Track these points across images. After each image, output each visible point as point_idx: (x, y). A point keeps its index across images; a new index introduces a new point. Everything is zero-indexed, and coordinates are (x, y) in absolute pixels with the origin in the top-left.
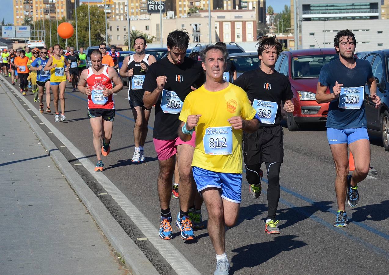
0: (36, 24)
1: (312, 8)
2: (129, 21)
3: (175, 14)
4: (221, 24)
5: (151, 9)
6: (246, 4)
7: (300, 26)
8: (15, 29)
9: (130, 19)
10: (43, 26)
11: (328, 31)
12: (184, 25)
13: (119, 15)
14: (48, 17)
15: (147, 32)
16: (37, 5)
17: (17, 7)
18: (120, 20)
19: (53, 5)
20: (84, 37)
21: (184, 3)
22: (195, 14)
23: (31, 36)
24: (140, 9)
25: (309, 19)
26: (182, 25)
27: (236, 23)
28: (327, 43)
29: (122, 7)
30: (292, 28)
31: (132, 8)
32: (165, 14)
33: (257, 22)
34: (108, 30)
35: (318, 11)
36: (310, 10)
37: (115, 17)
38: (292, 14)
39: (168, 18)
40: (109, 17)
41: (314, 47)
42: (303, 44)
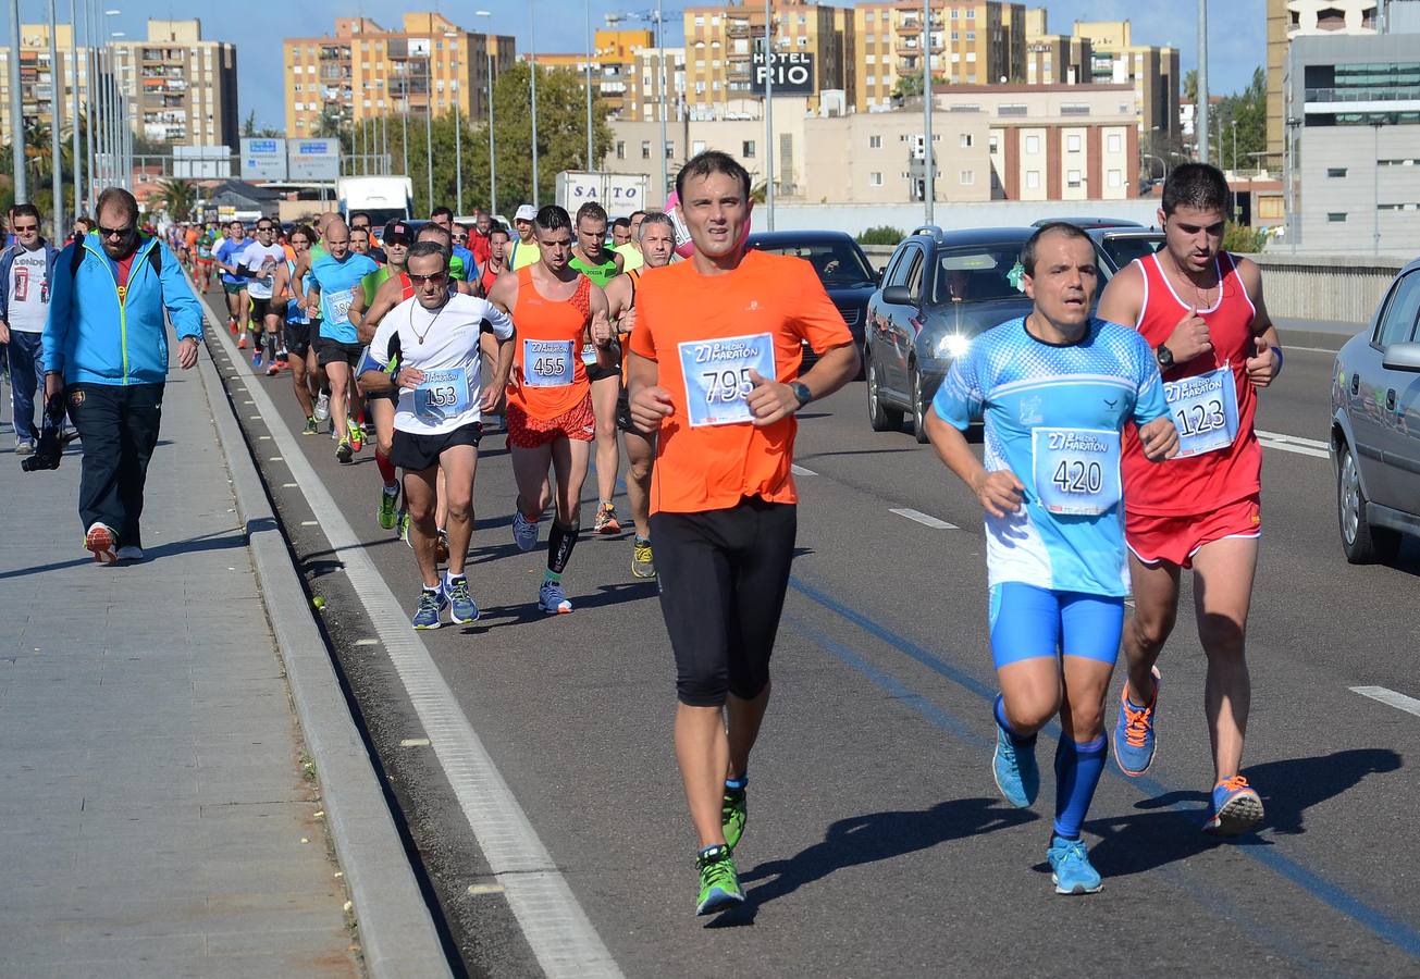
0: (360, 132)
1: (1338, 80)
2: (683, 126)
3: (851, 99)
4: (1012, 134)
5: (765, 80)
6: (1107, 62)
7: (1298, 146)
8: (287, 147)
9: (687, 117)
10: (380, 137)
11: (1394, 162)
12: (878, 138)
13: (655, 101)
14: (403, 106)
16: (366, 65)
17: (298, 70)
18: (656, 120)
19: (422, 64)
21: (886, 60)
22: (919, 99)
23: (343, 174)
24: (725, 82)
25: (1328, 120)
26: (872, 139)
27: (1065, 132)
28: (1391, 206)
29: (663, 72)
30: (1272, 149)
31: (700, 78)
32: (815, 100)
33: (1141, 128)
34: (611, 157)
35: (1364, 90)
36: (1333, 85)
37: (639, 108)
38: (1271, 101)
39: (825, 114)
40: (615, 110)
41: (1344, 220)
42: (1304, 210)
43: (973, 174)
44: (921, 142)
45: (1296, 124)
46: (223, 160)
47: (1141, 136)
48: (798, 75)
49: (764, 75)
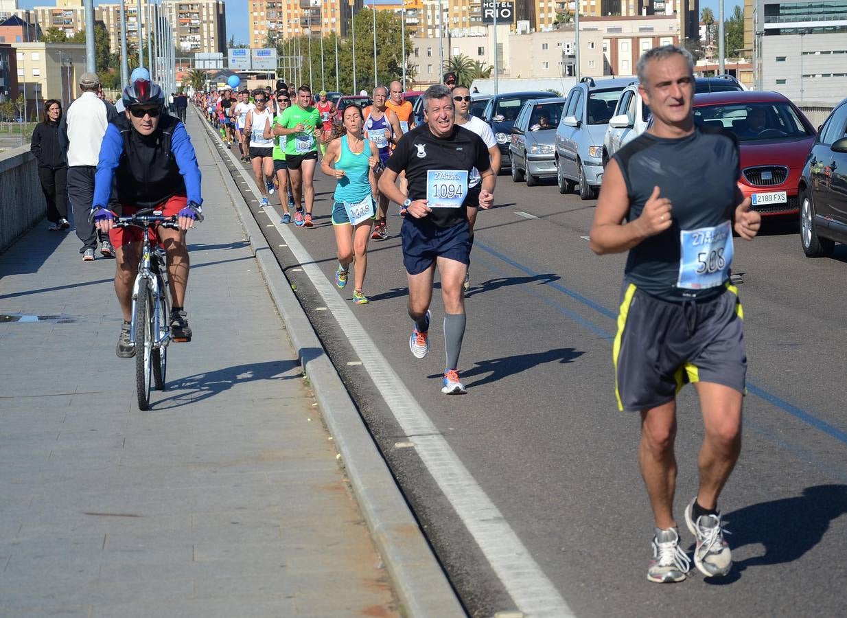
0: (287, 45)
1: (781, 11)
2: (448, 39)
3: (533, 25)
4: (614, 42)
5: (489, 15)
6: (662, 5)
7: (760, 45)
8: (251, 53)
9: (450, 36)
10: (297, 47)
11: (810, 53)
12: (547, 44)
13: (434, 27)
14: (307, 31)
15: (481, 59)
16: (289, 11)
17: (255, 14)
18: (434, 37)
19: (317, 10)
20: (369, 68)
21: (550, 5)
22: (567, 25)
23: (278, 66)
24: (469, 17)
25: (776, 32)
26: (543, 45)
27: (641, 40)
28: (809, 76)
29: (437, 12)
30: (747, 47)
31: (456, 15)
32: (514, 26)
33: (680, 38)
34: (412, 55)
35: (794, 16)
36: (779, 14)
37: (426, 31)
38: (746, 23)
39: (519, 33)
40: (414, 32)
41: (785, 83)
42: (764, 79)
43: (595, 63)
44: (568, 46)
45: (760, 34)
46: (220, 60)
47: (680, 42)
48: (506, 13)
49: (489, 13)
